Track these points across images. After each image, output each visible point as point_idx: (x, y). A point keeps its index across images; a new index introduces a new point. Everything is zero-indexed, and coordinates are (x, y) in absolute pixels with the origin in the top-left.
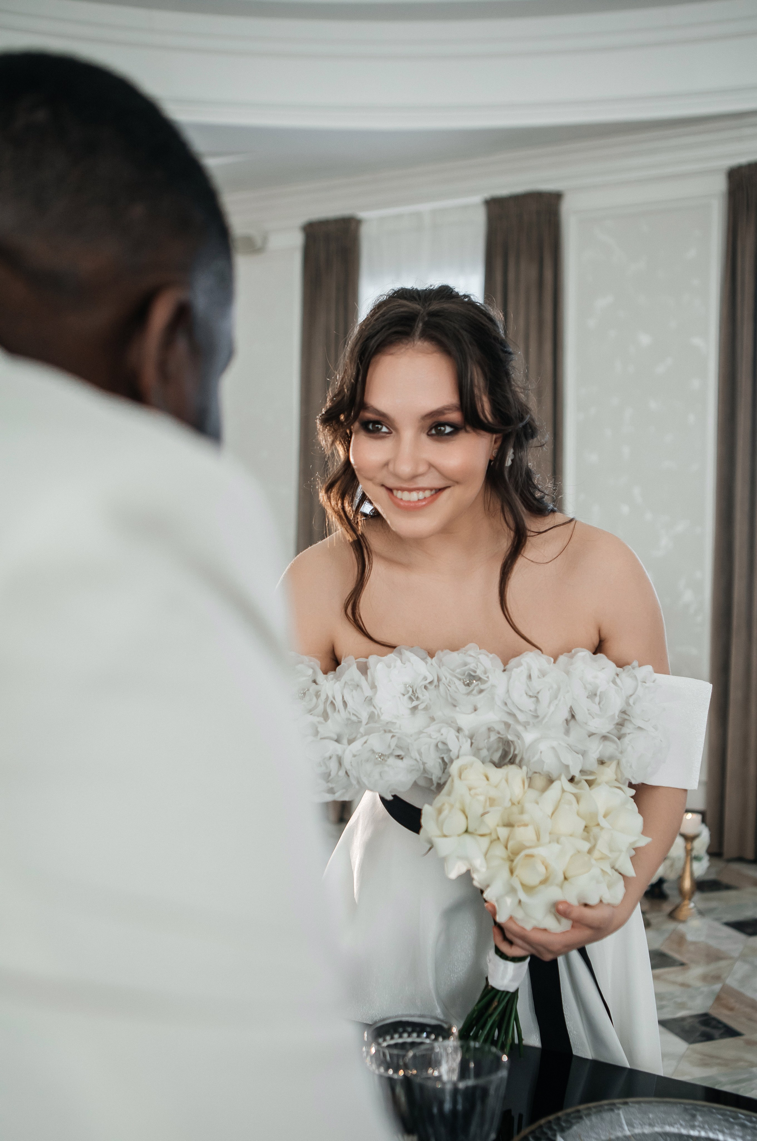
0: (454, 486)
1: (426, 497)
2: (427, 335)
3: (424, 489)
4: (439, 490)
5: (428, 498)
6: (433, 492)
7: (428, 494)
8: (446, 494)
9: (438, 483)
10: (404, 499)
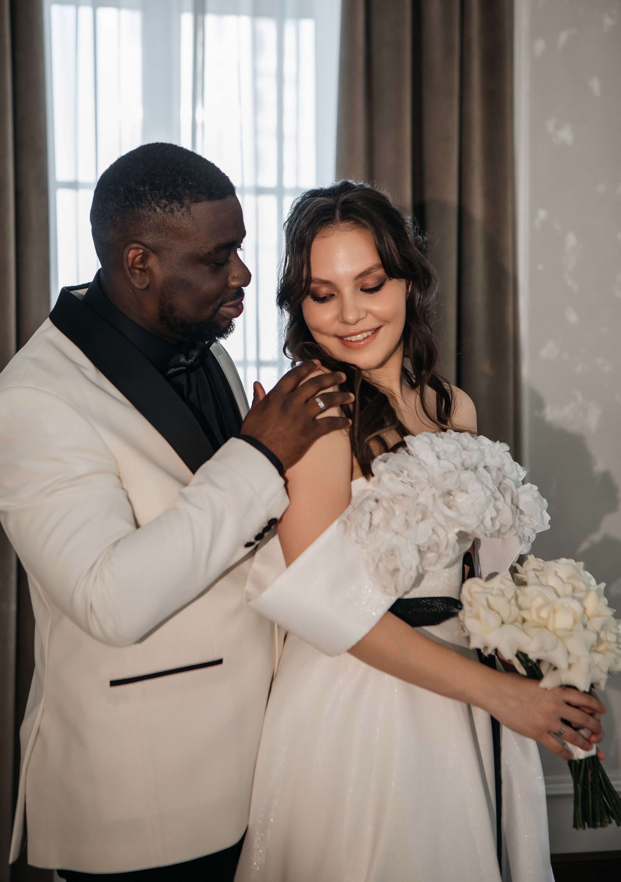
0: (385, 325)
1: (369, 335)
2: (345, 217)
3: (366, 331)
4: (377, 330)
5: (371, 336)
6: (373, 331)
7: (370, 333)
8: (382, 330)
9: (375, 324)
10: (352, 340)
